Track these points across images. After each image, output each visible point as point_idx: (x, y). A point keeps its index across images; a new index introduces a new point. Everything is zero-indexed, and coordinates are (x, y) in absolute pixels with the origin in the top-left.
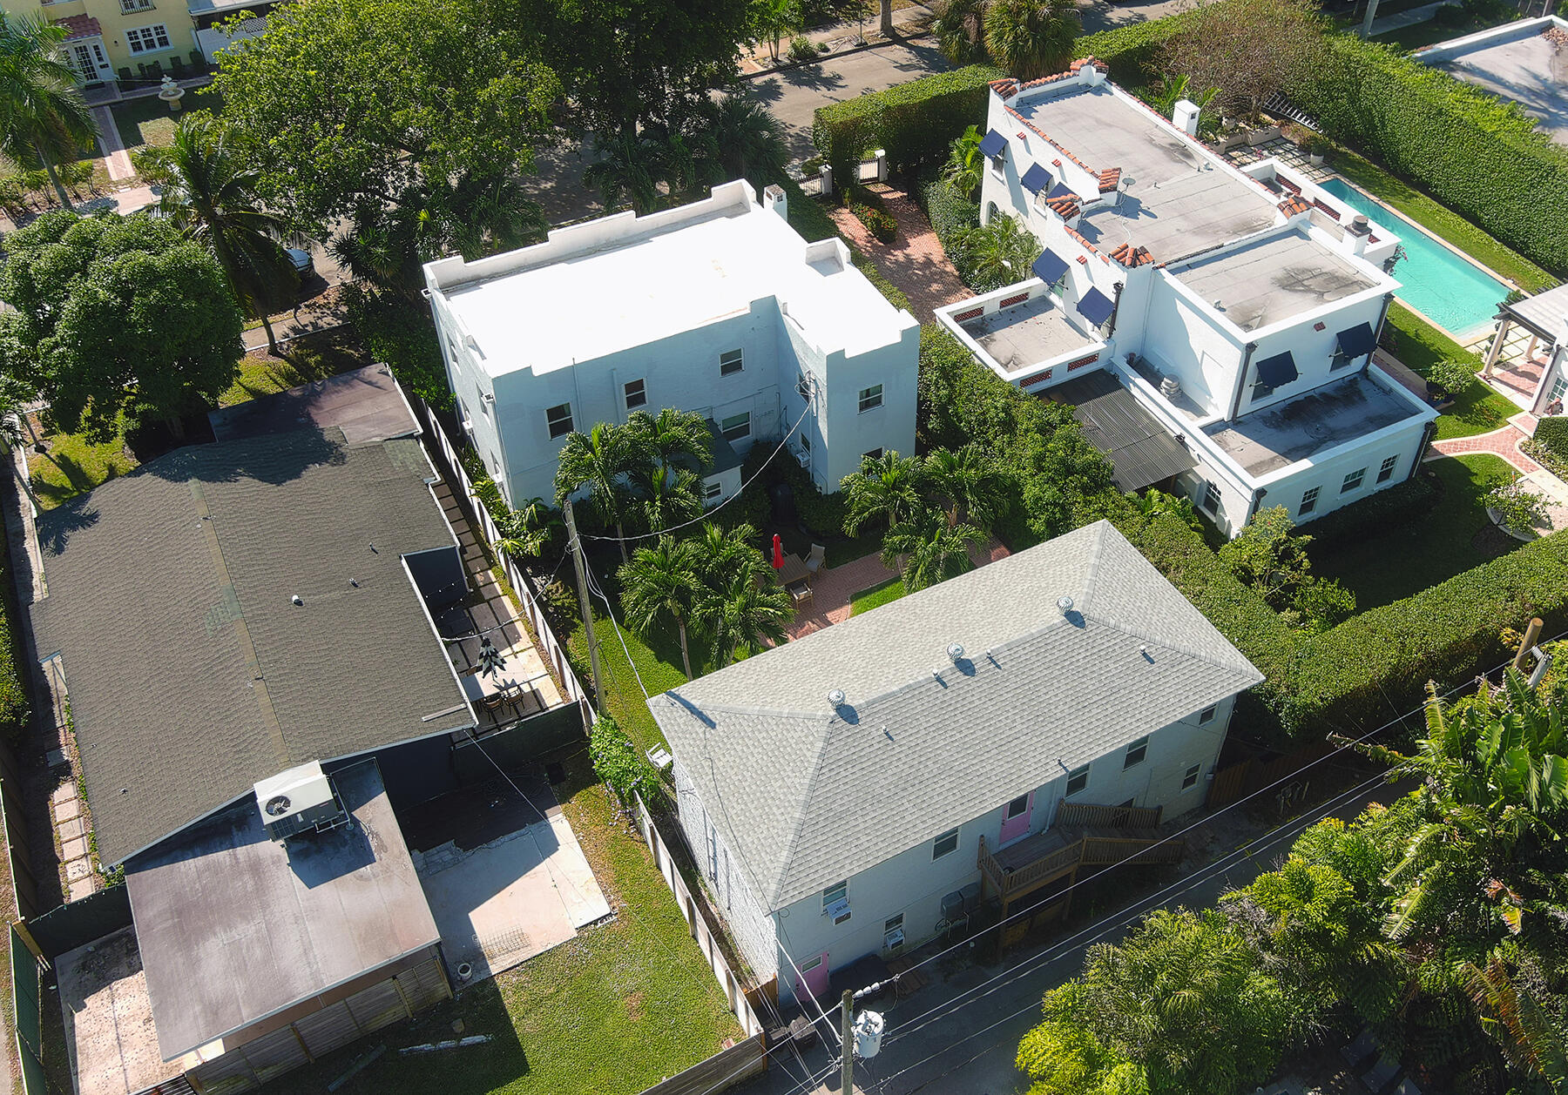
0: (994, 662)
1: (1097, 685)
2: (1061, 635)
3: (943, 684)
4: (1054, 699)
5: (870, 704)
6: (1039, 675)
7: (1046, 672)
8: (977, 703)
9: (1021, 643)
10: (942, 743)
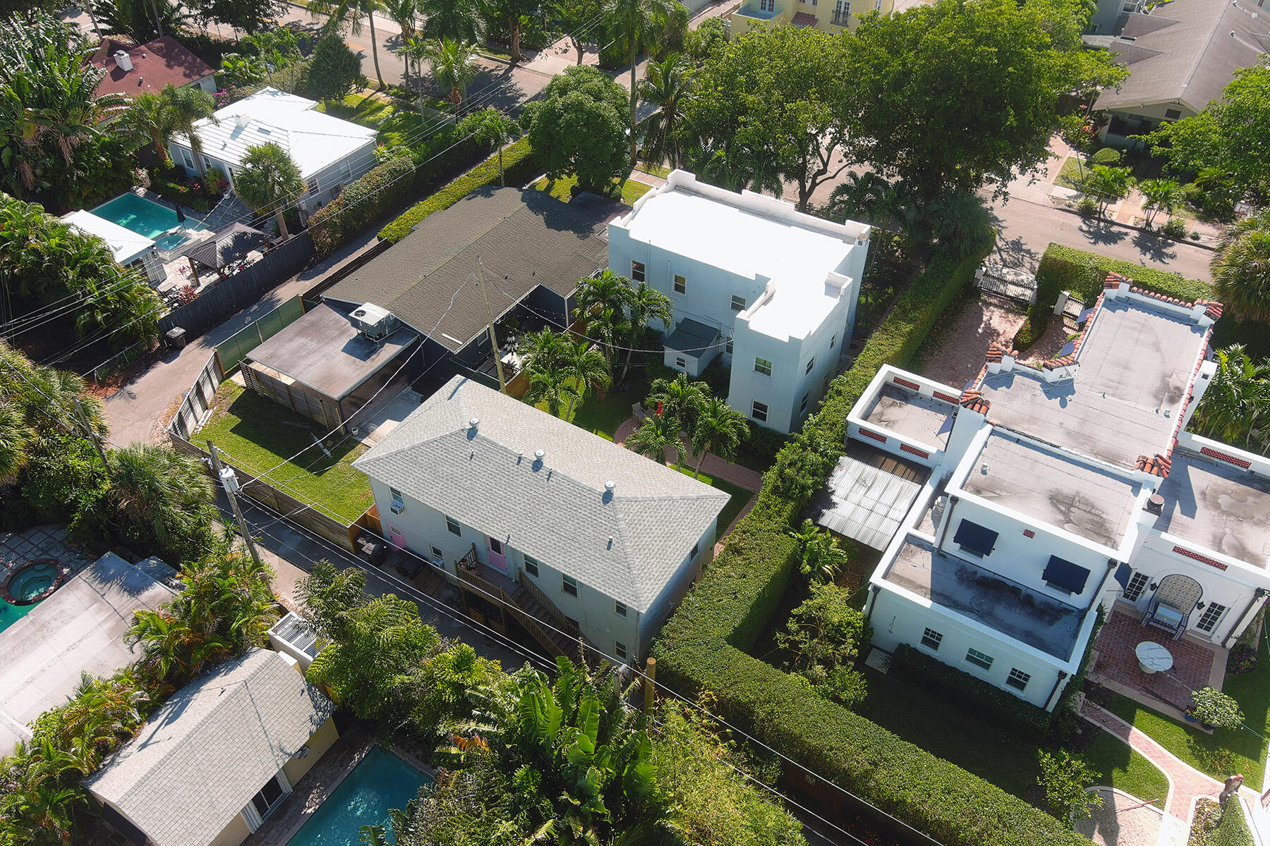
0: (550, 476)
1: (572, 530)
2: (591, 496)
3: (519, 462)
4: (547, 515)
5: (484, 439)
6: (557, 500)
7: (561, 502)
8: (519, 482)
9: (570, 481)
10: (484, 480)
